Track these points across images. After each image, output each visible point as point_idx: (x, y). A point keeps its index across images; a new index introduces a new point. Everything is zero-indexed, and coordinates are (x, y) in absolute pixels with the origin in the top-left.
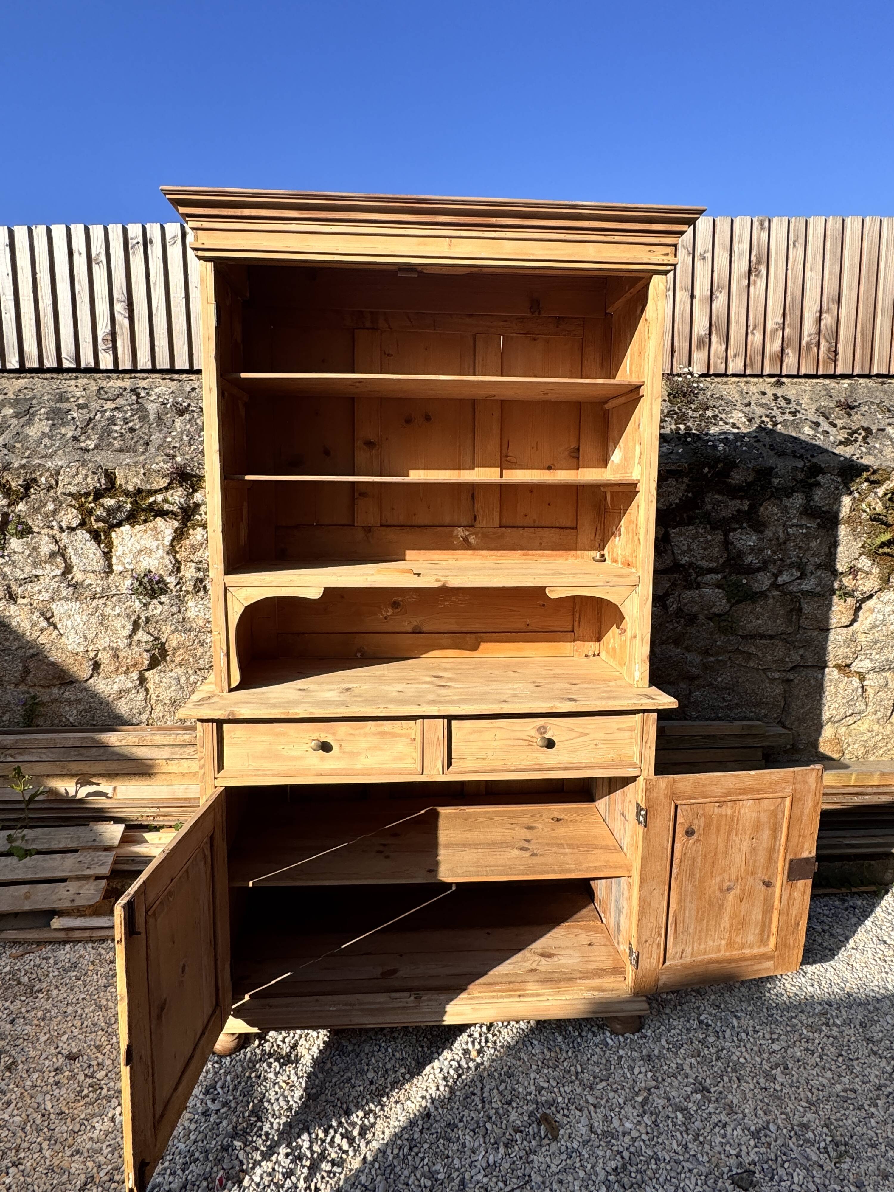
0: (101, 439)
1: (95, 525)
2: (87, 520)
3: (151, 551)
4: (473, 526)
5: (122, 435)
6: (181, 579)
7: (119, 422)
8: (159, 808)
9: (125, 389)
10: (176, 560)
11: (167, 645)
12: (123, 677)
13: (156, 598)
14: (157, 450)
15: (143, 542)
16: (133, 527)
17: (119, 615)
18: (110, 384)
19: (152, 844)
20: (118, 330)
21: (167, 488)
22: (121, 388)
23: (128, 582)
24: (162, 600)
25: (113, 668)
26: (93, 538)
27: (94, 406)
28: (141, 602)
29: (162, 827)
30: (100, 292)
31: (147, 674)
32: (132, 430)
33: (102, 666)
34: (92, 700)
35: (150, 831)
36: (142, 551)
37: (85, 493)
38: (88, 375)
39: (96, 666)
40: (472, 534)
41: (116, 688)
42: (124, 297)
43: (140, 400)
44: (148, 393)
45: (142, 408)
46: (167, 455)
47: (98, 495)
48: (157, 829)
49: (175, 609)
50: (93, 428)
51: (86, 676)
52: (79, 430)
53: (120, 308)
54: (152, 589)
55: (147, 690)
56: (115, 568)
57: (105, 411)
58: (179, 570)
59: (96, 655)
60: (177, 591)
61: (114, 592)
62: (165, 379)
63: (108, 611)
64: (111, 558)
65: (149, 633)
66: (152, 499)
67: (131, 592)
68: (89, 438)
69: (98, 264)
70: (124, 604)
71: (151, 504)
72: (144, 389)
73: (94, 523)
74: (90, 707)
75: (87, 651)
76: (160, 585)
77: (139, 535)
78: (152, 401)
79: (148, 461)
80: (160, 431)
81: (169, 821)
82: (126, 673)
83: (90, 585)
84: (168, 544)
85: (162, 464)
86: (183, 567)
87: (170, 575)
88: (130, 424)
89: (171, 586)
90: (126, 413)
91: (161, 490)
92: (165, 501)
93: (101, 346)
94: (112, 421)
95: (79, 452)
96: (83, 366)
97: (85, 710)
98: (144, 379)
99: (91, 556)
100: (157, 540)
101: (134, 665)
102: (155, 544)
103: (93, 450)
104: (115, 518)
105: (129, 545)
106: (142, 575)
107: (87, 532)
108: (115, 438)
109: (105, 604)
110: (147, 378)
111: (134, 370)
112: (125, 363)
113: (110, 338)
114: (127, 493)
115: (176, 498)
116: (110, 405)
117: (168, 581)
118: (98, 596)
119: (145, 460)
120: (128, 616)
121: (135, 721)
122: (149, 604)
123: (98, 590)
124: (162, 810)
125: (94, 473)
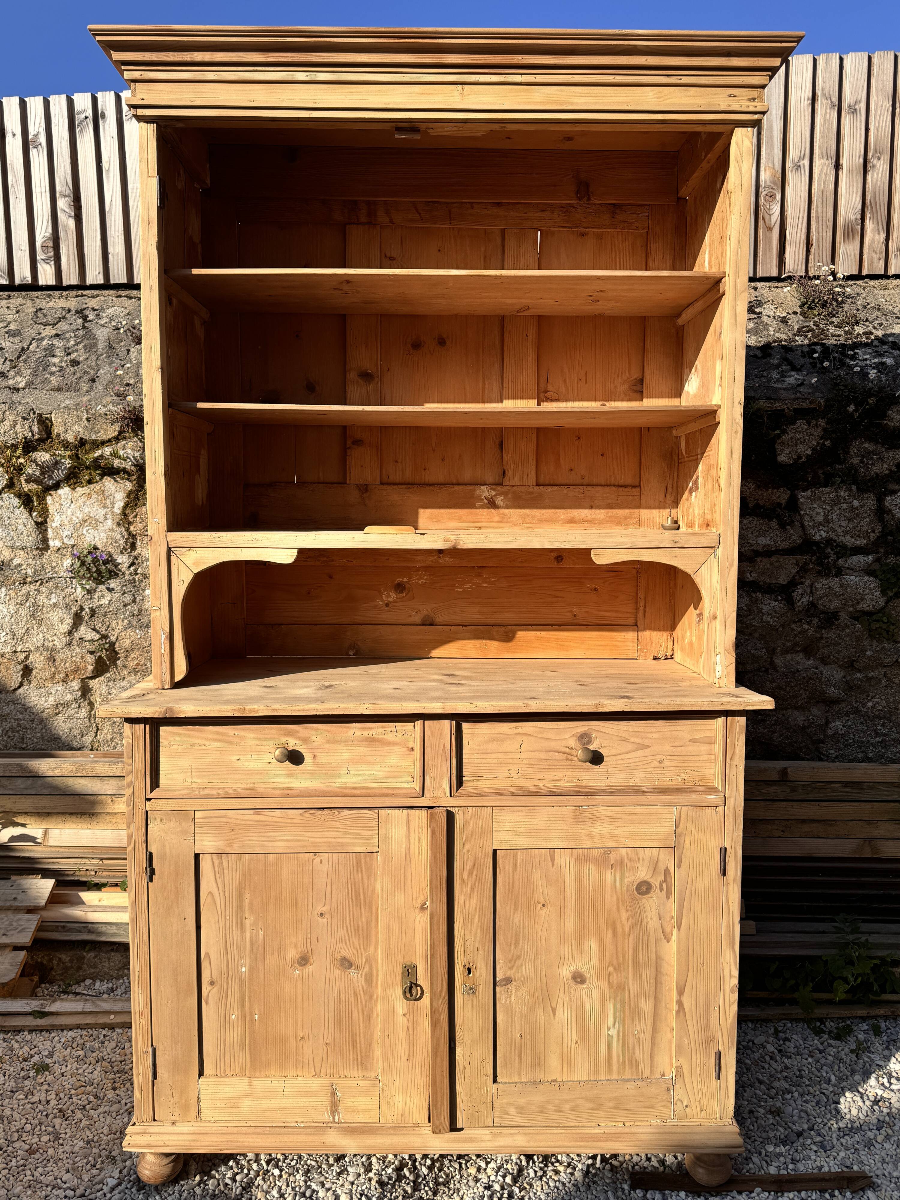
0: (35, 374)
1: (26, 487)
2: (15, 481)
3: (97, 521)
4: (501, 484)
5: (61, 369)
6: (136, 558)
7: (59, 353)
8: (101, 859)
9: (69, 311)
10: (130, 534)
11: (116, 646)
12: (60, 688)
13: (102, 583)
14: (106, 388)
15: (86, 510)
16: (74, 489)
17: (55, 605)
18: (51, 304)
19: (90, 906)
20: (61, 233)
21: (117, 439)
22: (63, 309)
23: (67, 562)
24: (112, 586)
25: (48, 674)
26: (23, 503)
27: (30, 332)
28: (83, 588)
29: (104, 885)
30: (38, 185)
31: (92, 683)
32: (75, 363)
33: (34, 672)
34: (21, 716)
35: (88, 890)
36: (85, 521)
37: (13, 445)
38: (24, 293)
39: (27, 671)
40: (500, 494)
41: (51, 700)
42: (69, 191)
43: (86, 325)
44: (98, 315)
45: (89, 335)
46: (118, 395)
47: (29, 447)
48: (98, 887)
49: (128, 598)
50: (25, 361)
51: (14, 685)
52: (8, 363)
53: (63, 204)
54: (99, 572)
55: (91, 704)
56: (51, 543)
57: (43, 339)
58: (133, 547)
59: (27, 658)
60: (131, 574)
61: (49, 575)
62: (120, 296)
63: (42, 599)
64: (46, 530)
65: (94, 629)
66: (98, 453)
67: (70, 575)
68: (19, 373)
69: (36, 147)
70: (63, 590)
71: (96, 459)
72: (94, 310)
73: (24, 485)
74: (19, 725)
75: (15, 652)
76: (109, 566)
77: (81, 501)
78: (103, 326)
79: (93, 403)
80: (110, 364)
81: (114, 877)
82: (65, 681)
83: (20, 565)
84: (119, 512)
85: (111, 407)
86: (138, 543)
87: (122, 553)
88: (73, 356)
89: (124, 568)
90: (68, 341)
91: (109, 441)
92: (115, 455)
93: (40, 256)
94: (50, 352)
95: (6, 391)
96: (17, 281)
97: (12, 729)
98: (93, 297)
99: (20, 527)
100: (104, 507)
101: (76, 671)
102: (102, 512)
103: (24, 389)
104: (50, 478)
105: (69, 513)
106: (85, 552)
107: (15, 495)
108: (52, 374)
109: (38, 590)
110: (98, 296)
111: (82, 286)
112: (71, 277)
113: (51, 244)
114: (66, 445)
115: (129, 451)
116: (49, 331)
117: (119, 561)
118: (29, 580)
119: (90, 401)
120: (68, 607)
121: (75, 744)
122: (95, 591)
123: (30, 572)
124: (105, 862)
125: (24, 418)
